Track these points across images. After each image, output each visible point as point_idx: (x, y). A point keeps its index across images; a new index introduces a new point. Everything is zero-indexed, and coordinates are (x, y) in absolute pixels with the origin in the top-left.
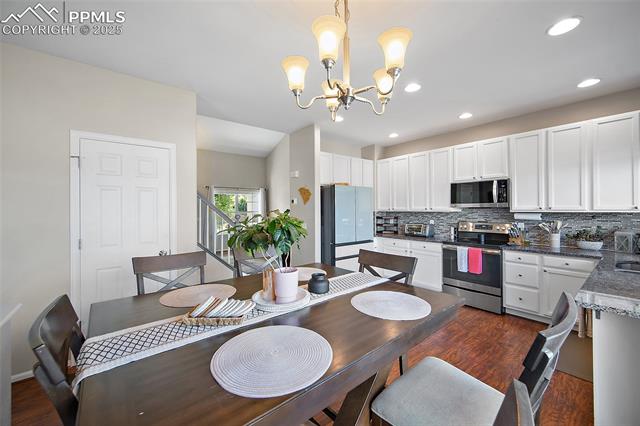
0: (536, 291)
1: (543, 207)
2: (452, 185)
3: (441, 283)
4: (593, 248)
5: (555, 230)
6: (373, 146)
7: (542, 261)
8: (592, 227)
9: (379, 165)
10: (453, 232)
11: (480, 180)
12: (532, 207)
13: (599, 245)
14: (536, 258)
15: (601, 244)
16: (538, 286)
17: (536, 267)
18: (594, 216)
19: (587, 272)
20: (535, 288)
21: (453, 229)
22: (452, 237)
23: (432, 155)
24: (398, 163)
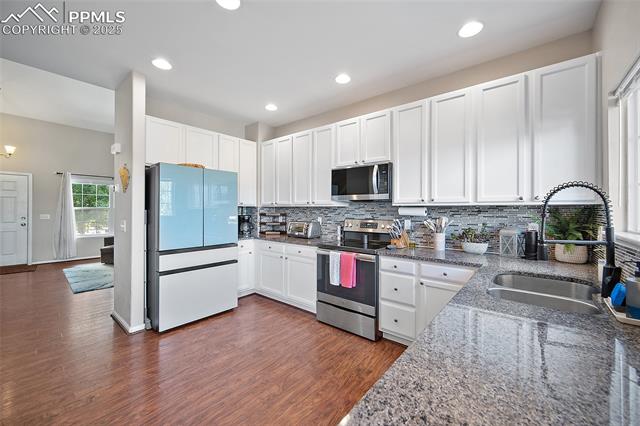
0: (413, 310)
1: (426, 199)
2: (333, 171)
3: (316, 299)
4: (477, 251)
5: (439, 229)
6: (257, 123)
7: (419, 270)
8: (478, 223)
9: (263, 149)
10: (339, 233)
11: (362, 164)
12: (414, 199)
13: (483, 247)
14: (412, 265)
15: (486, 245)
16: (414, 304)
17: (414, 278)
18: (479, 210)
19: (460, 283)
20: (412, 306)
21: (339, 227)
22: (339, 238)
23: (315, 133)
24: (281, 145)
